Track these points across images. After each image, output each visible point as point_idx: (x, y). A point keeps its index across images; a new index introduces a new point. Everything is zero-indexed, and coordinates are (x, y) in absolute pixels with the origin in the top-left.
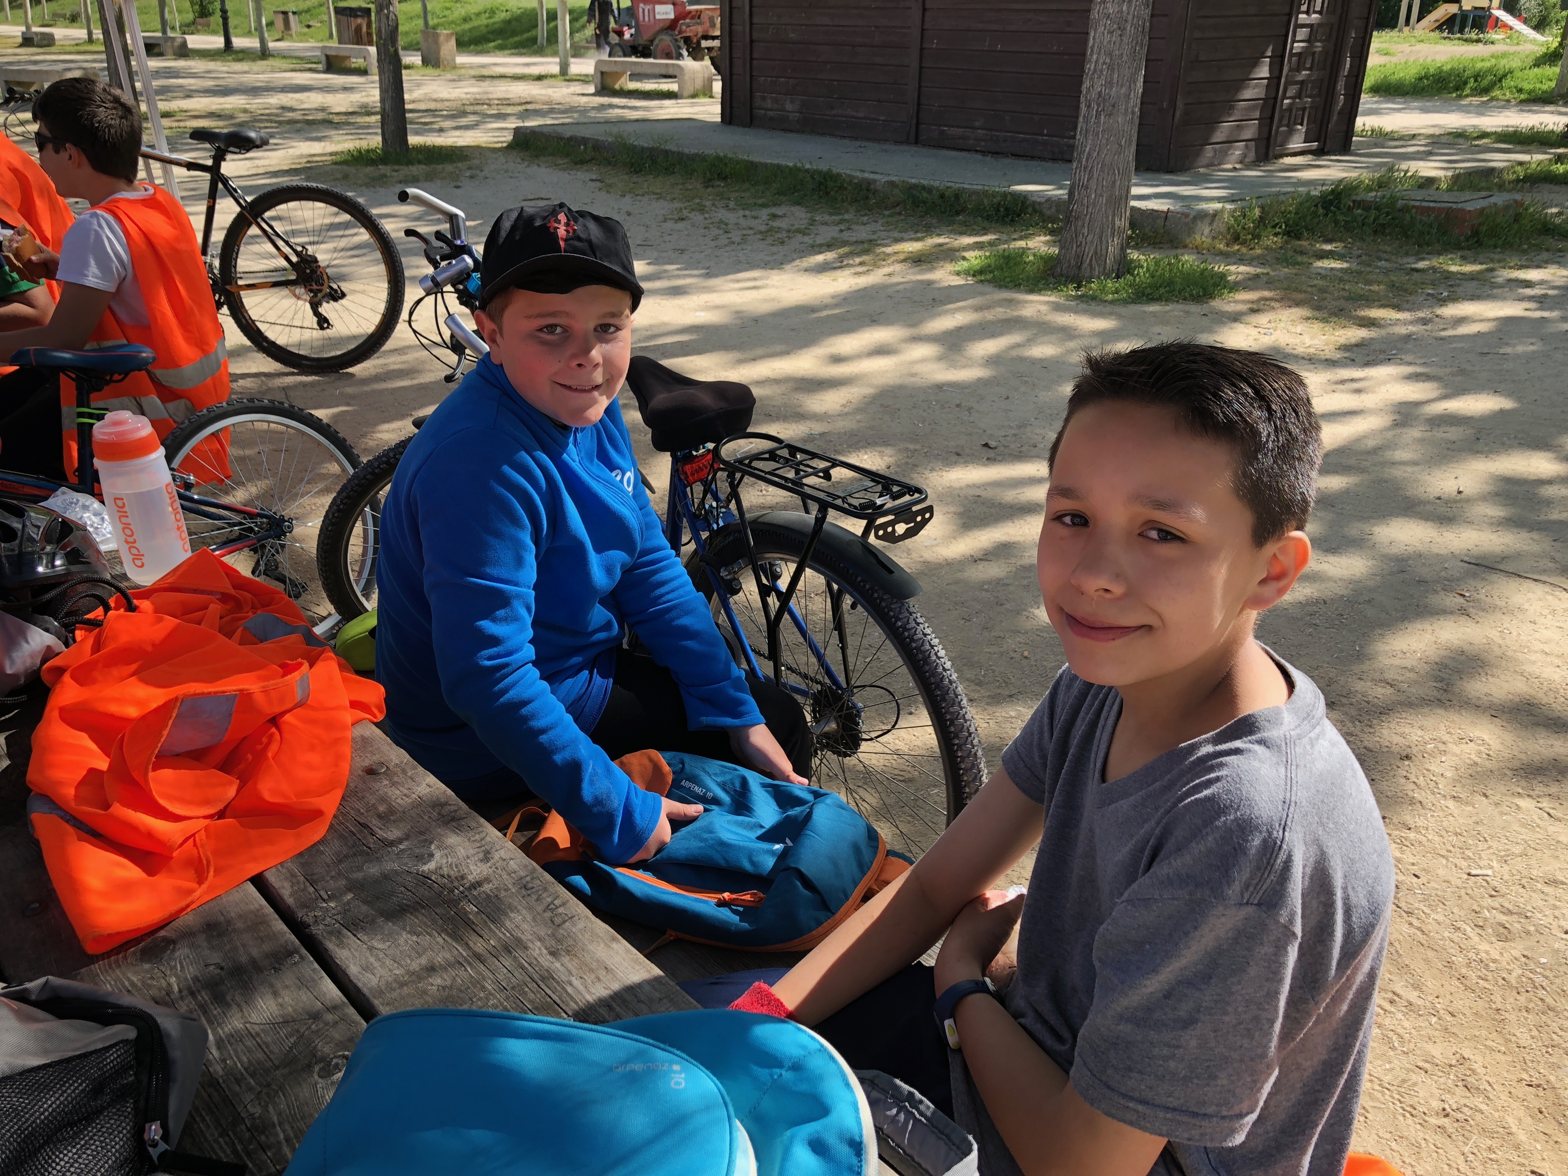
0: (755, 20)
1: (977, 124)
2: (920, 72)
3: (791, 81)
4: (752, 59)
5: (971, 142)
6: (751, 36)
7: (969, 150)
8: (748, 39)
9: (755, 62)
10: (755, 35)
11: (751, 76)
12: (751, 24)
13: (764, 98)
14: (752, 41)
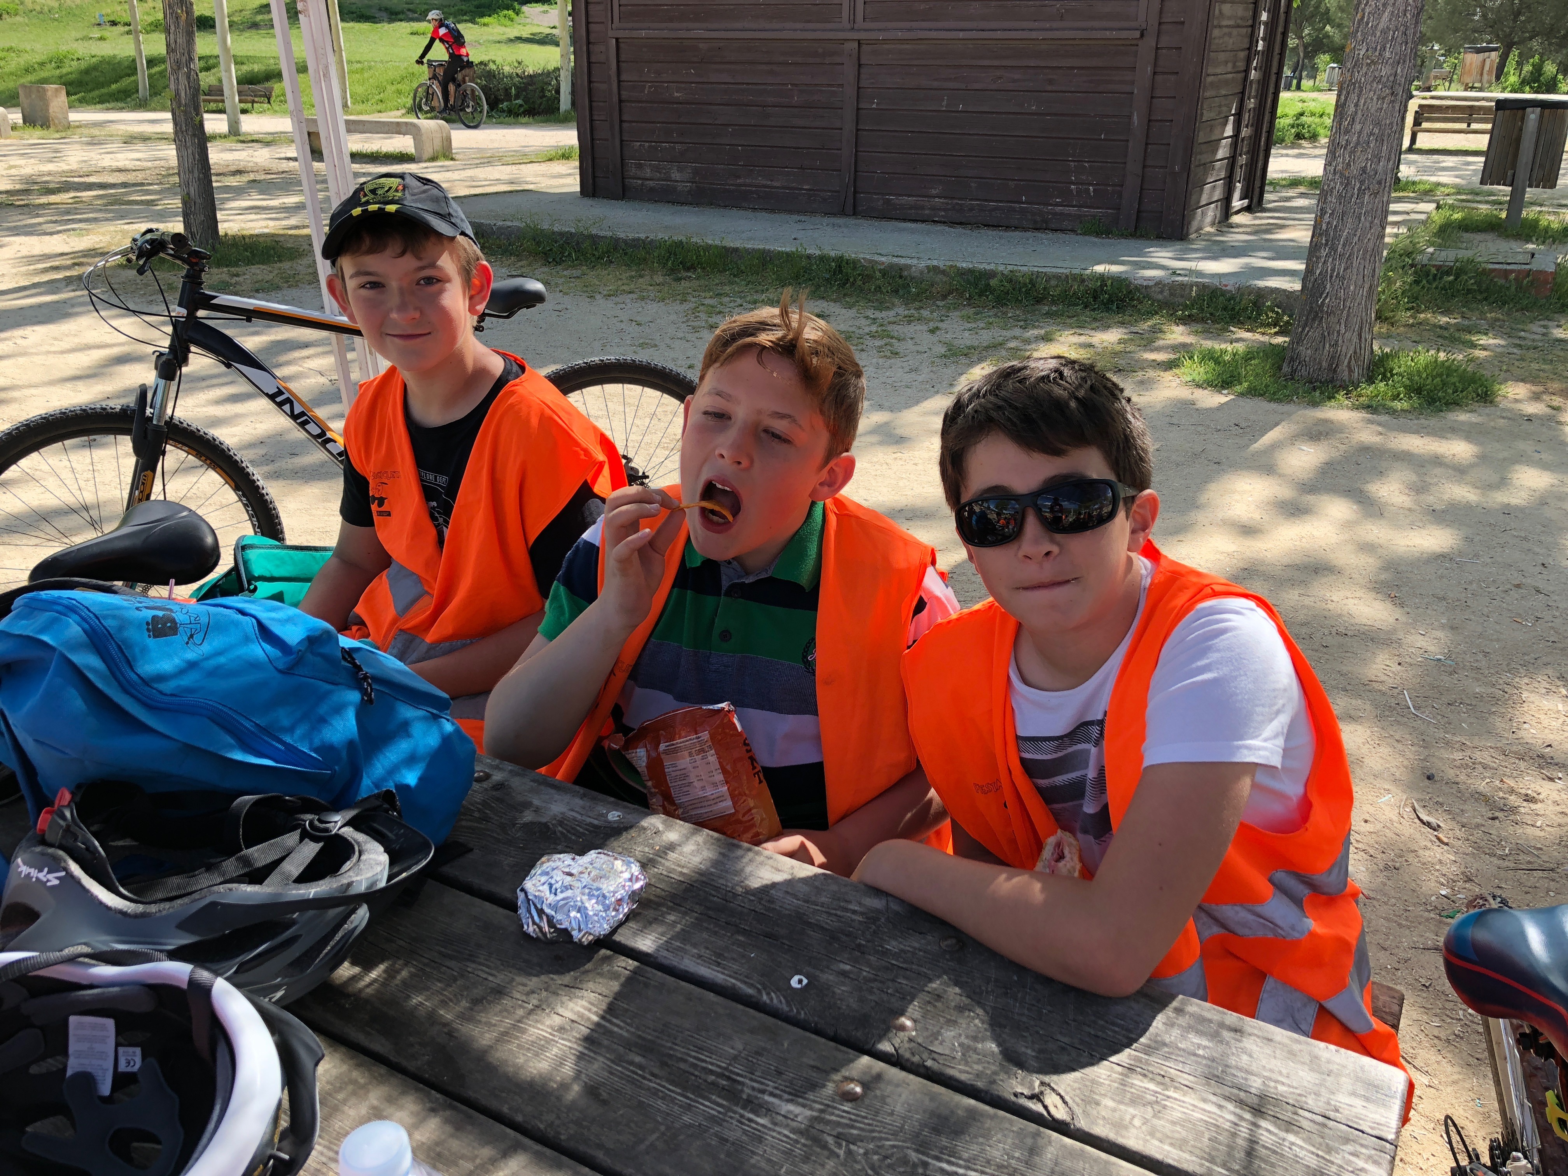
0: (624, 77)
1: (934, 192)
2: (857, 135)
3: (678, 146)
4: (621, 121)
5: (927, 212)
6: (619, 94)
7: (923, 221)
8: (615, 99)
9: (625, 125)
10: (625, 94)
11: (622, 141)
12: (619, 81)
13: (640, 166)
14: (620, 101)
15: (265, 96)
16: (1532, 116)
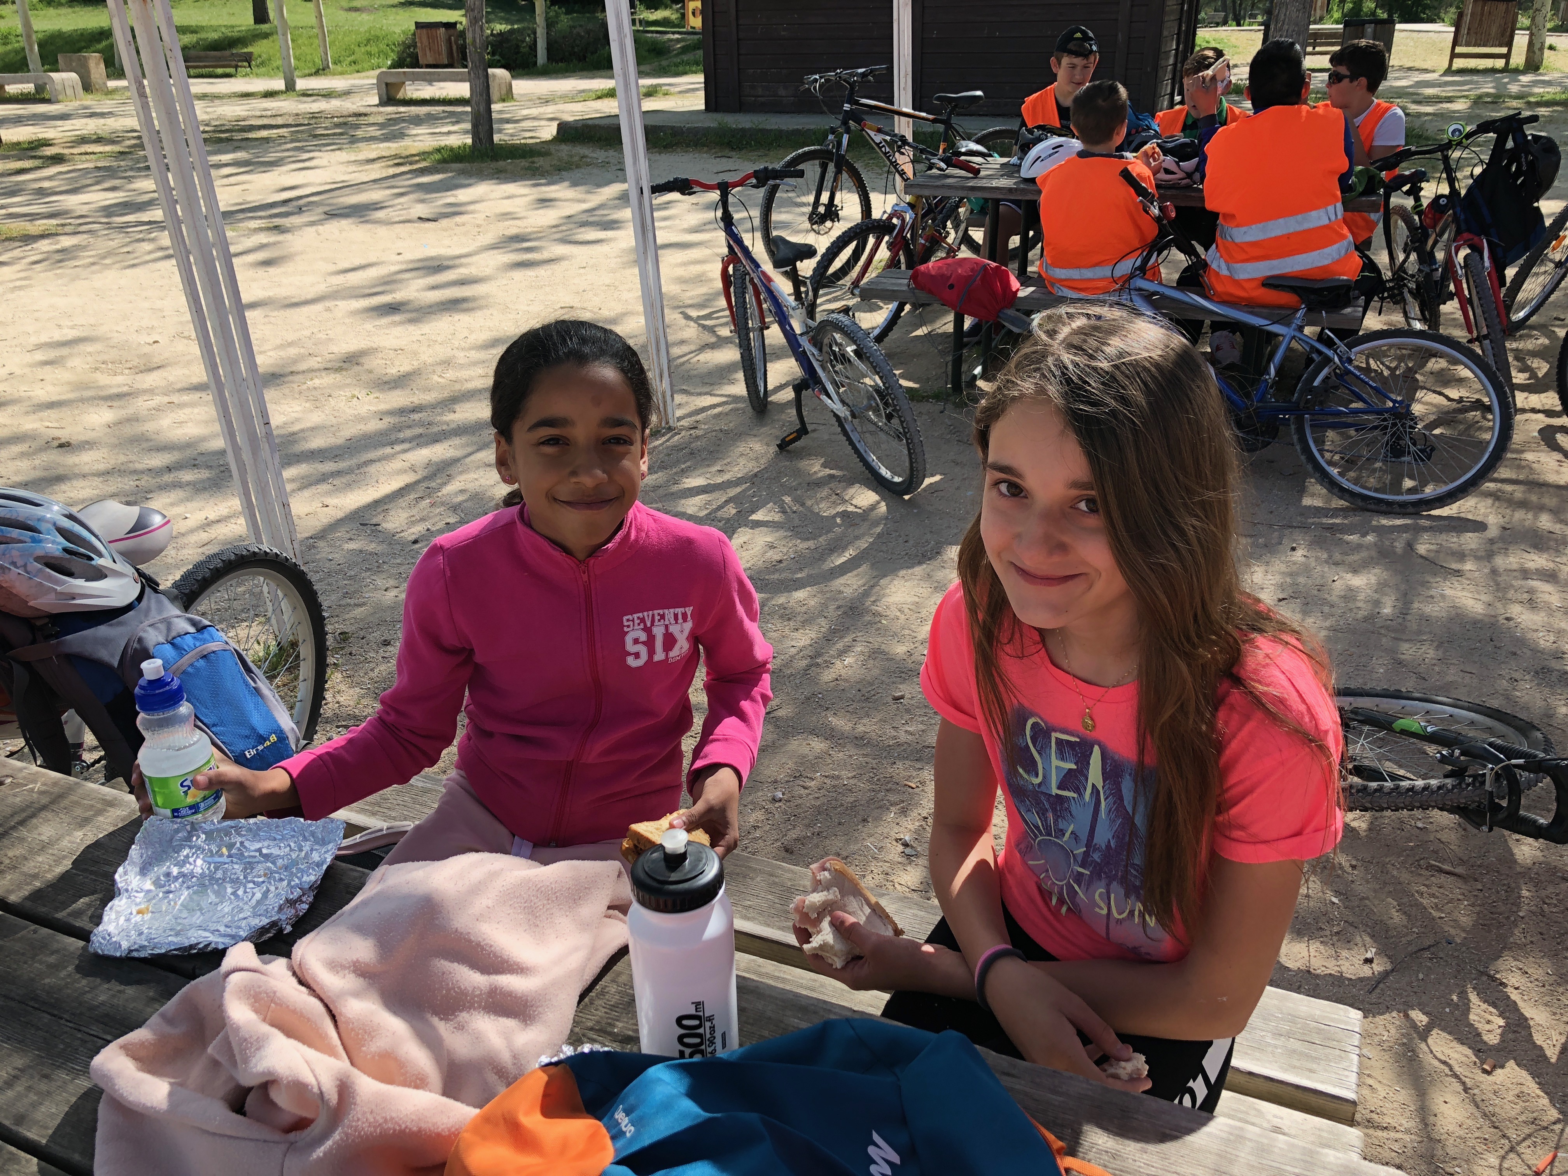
0: (742, 22)
3: (784, 71)
4: (739, 55)
6: (738, 35)
8: (734, 39)
9: (743, 57)
10: (742, 35)
11: (739, 69)
12: (738, 25)
13: (753, 87)
15: (246, 61)
16: (1369, 30)
